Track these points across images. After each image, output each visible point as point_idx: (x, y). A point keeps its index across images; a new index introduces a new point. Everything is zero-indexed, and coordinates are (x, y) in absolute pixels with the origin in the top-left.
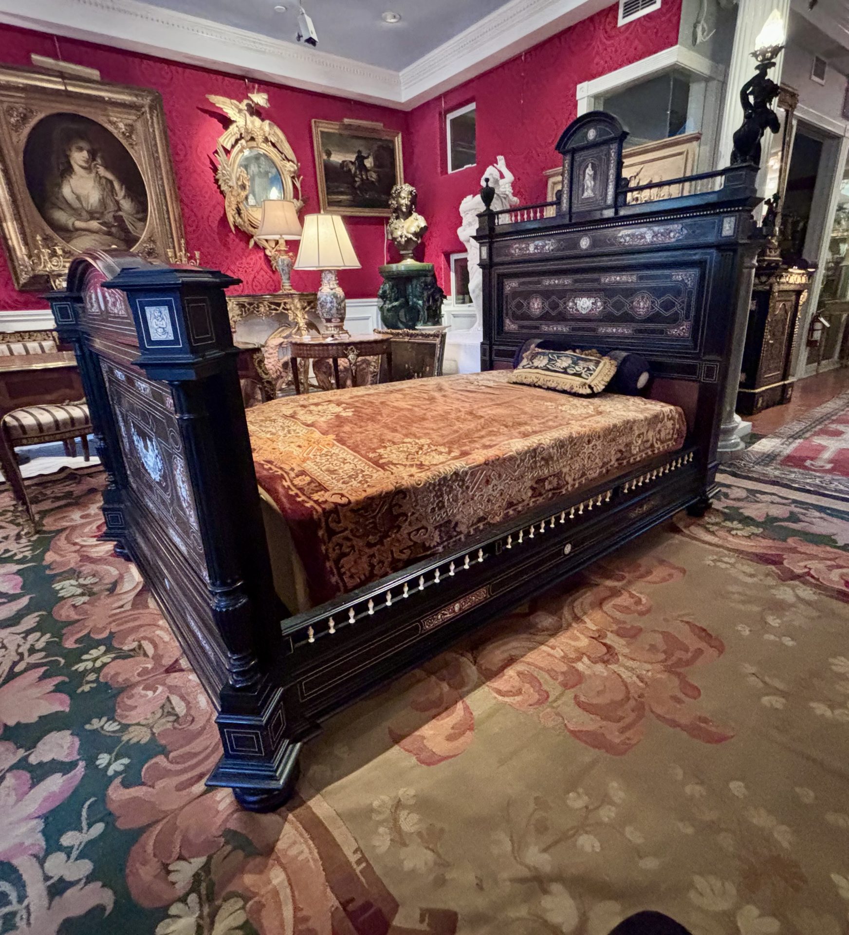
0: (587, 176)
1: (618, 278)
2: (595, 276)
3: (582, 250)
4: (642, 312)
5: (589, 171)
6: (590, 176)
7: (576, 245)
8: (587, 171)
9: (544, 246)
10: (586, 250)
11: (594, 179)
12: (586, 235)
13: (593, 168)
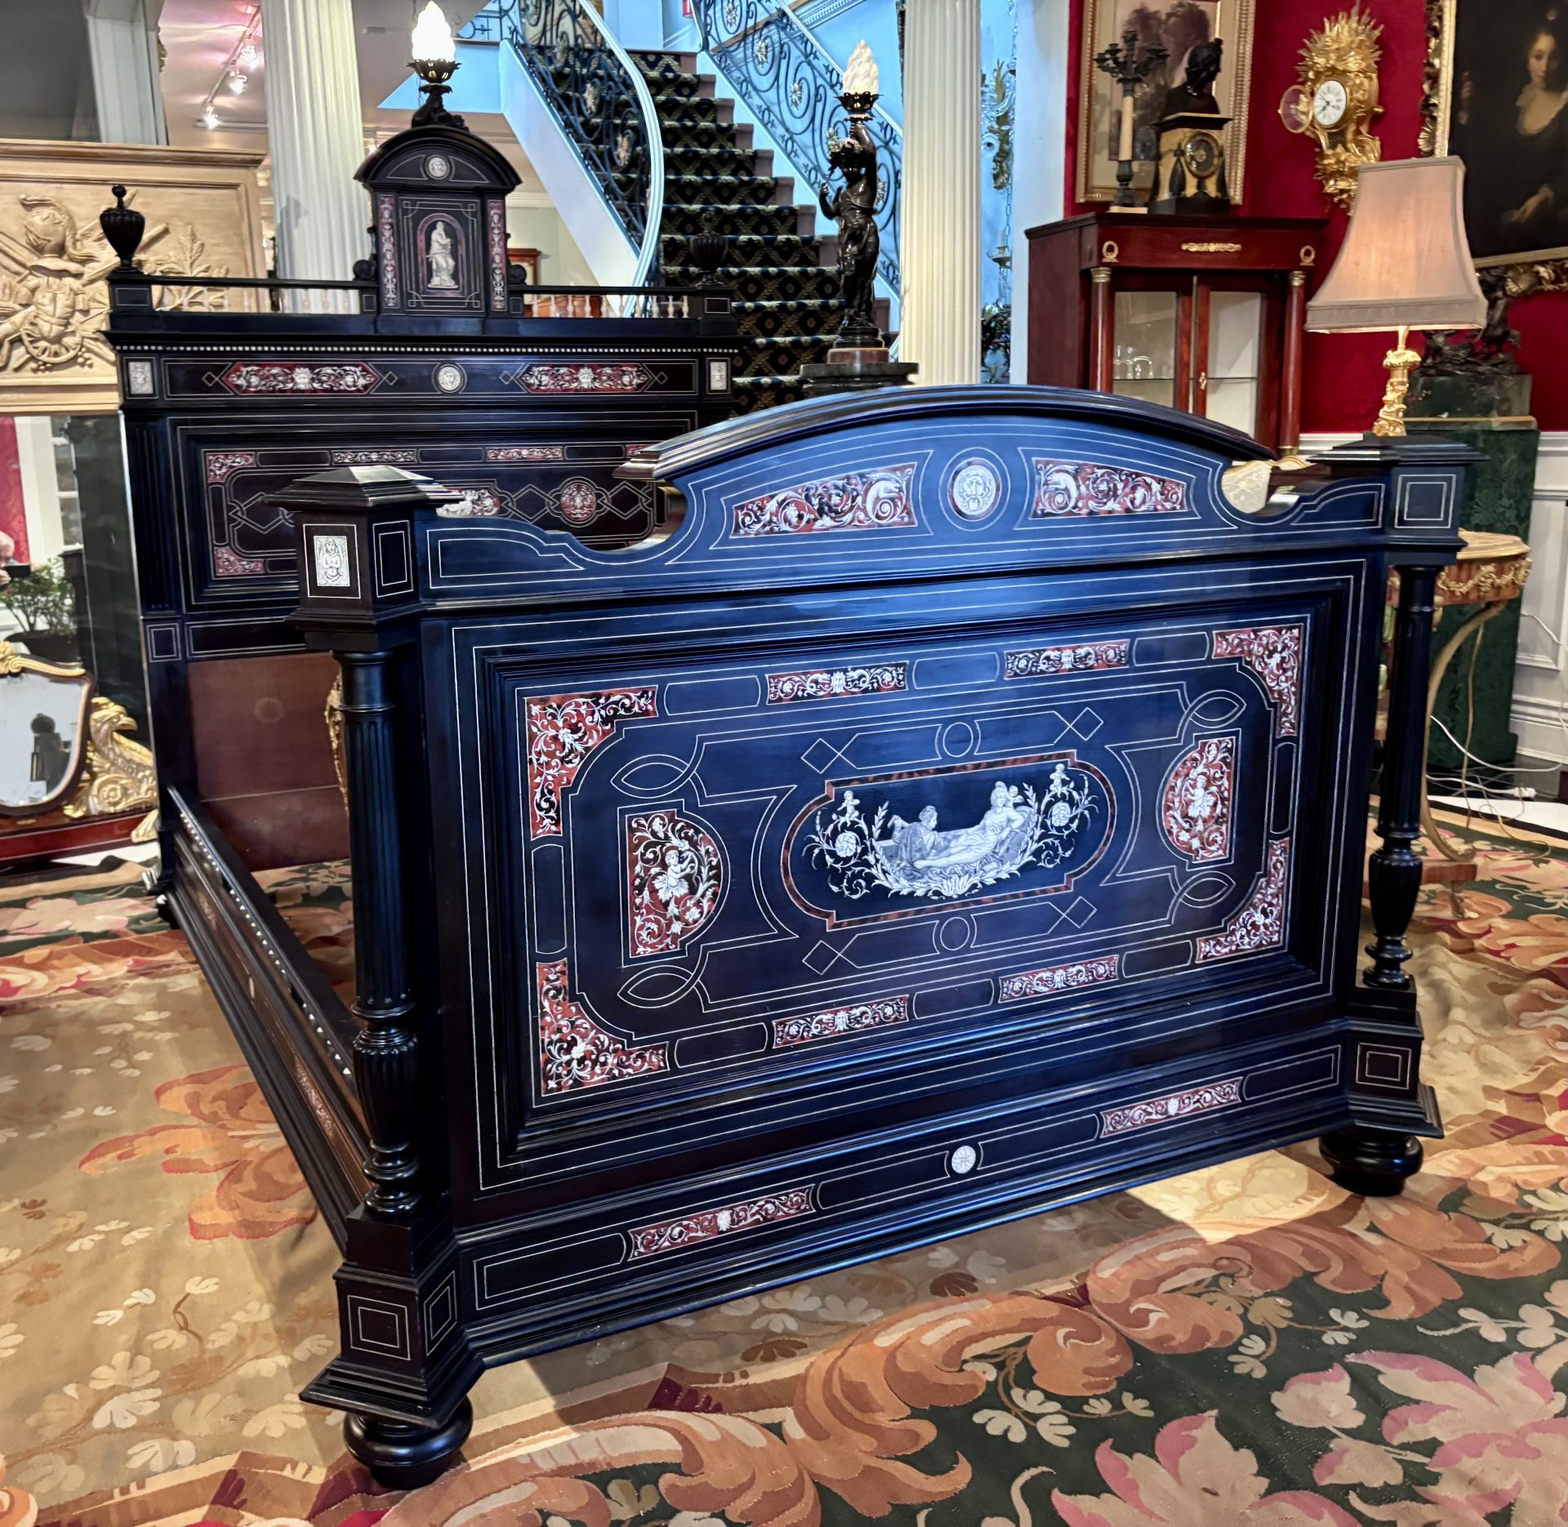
0: (435, 247)
1: (525, 452)
2: (477, 446)
3: (444, 393)
4: (579, 514)
5: (439, 237)
6: (444, 246)
7: (429, 381)
8: (435, 236)
9: (341, 376)
10: (456, 393)
11: (454, 254)
12: (453, 363)
13: (450, 232)
